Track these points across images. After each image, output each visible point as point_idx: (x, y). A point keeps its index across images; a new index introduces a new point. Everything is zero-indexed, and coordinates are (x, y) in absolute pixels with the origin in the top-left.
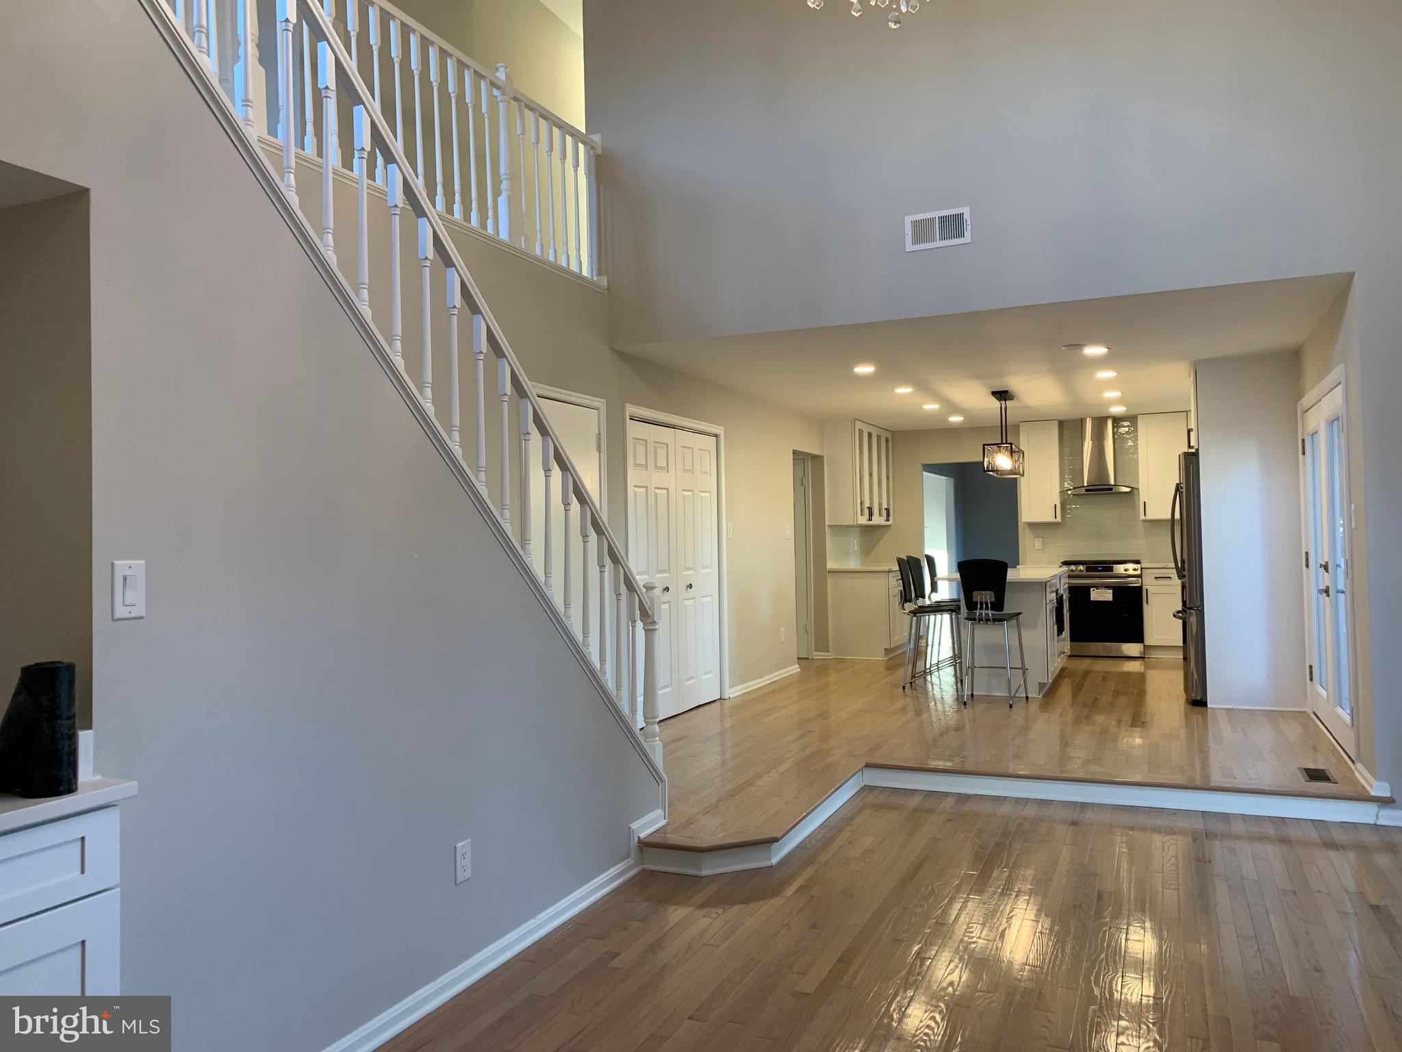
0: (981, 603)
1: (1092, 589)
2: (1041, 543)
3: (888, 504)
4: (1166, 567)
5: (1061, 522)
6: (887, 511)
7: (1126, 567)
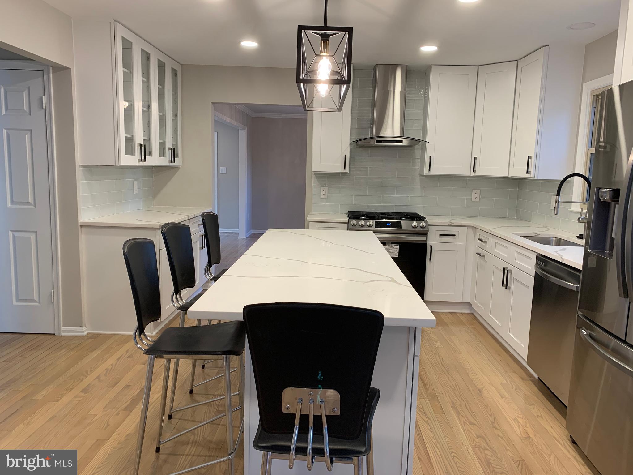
2: (327, 194)
3: (174, 143)
4: (452, 224)
5: (348, 173)
6: (173, 151)
7: (415, 223)
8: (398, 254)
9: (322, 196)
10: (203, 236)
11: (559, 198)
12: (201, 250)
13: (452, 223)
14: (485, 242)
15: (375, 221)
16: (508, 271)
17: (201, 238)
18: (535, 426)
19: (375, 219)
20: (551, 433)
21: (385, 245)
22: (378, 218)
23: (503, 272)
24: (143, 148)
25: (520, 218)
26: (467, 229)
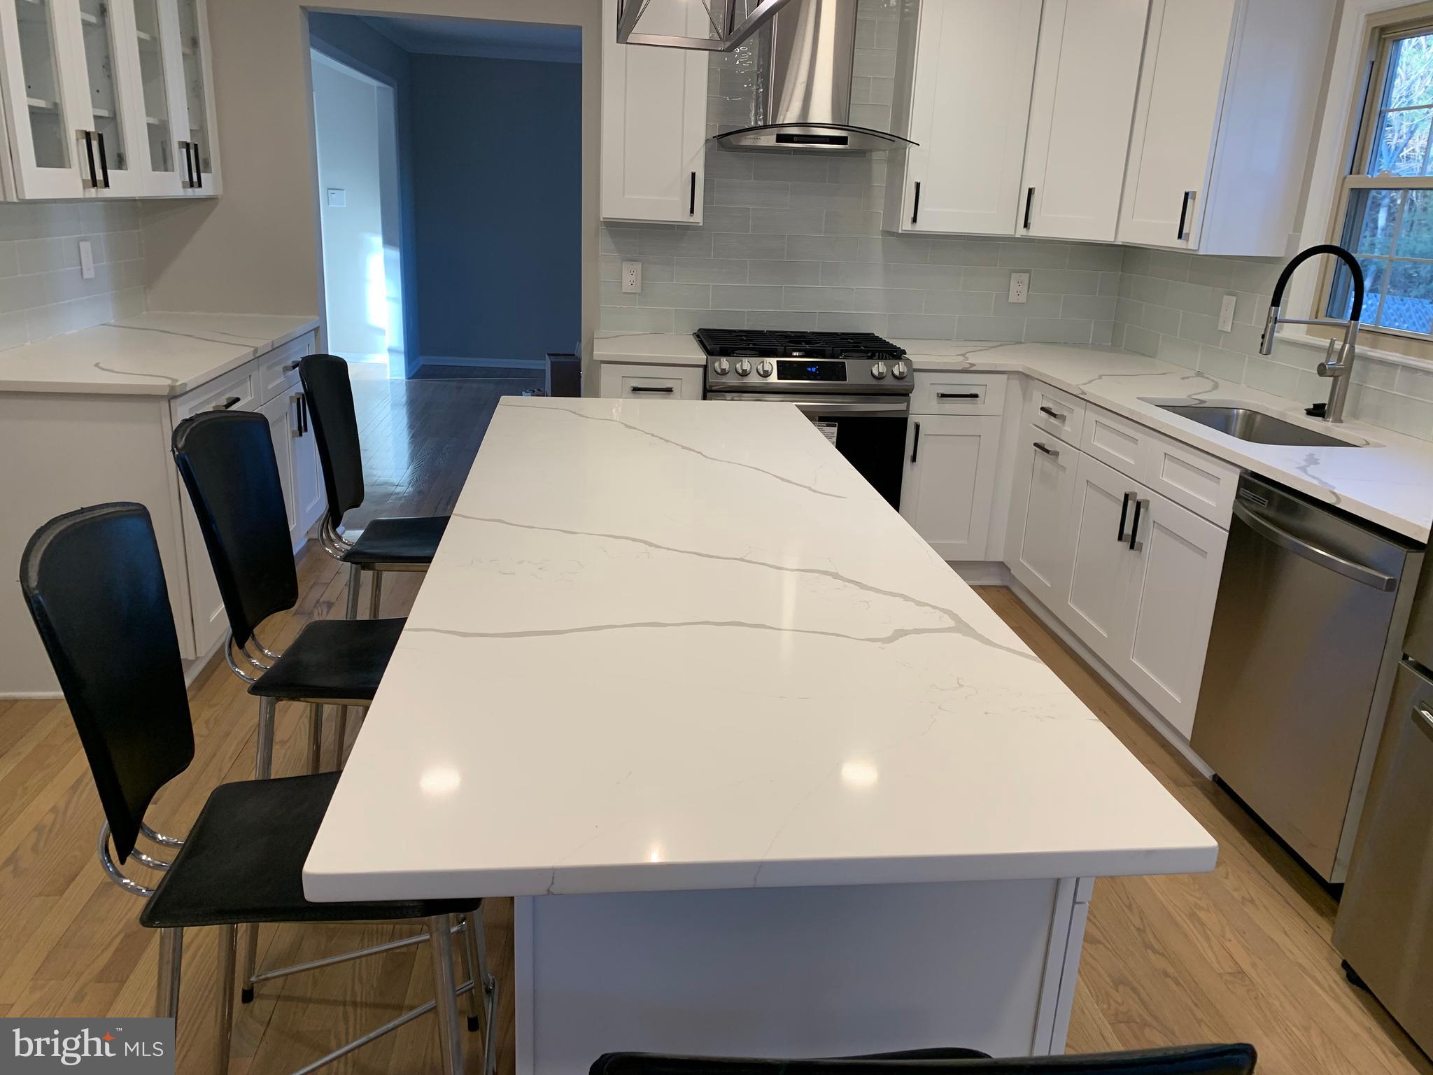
2: (640, 277)
3: (195, 128)
4: (970, 367)
5: (701, 224)
6: (192, 152)
7: (879, 367)
9: (626, 287)
10: (298, 400)
11: (1276, 312)
12: (298, 439)
13: (972, 365)
14: (1062, 418)
15: (777, 361)
16: (1138, 505)
17: (295, 405)
18: (1244, 933)
19: (777, 357)
20: (1288, 954)
22: (785, 352)
23: (1122, 505)
24: (95, 144)
25: (1123, 347)
26: (1008, 379)
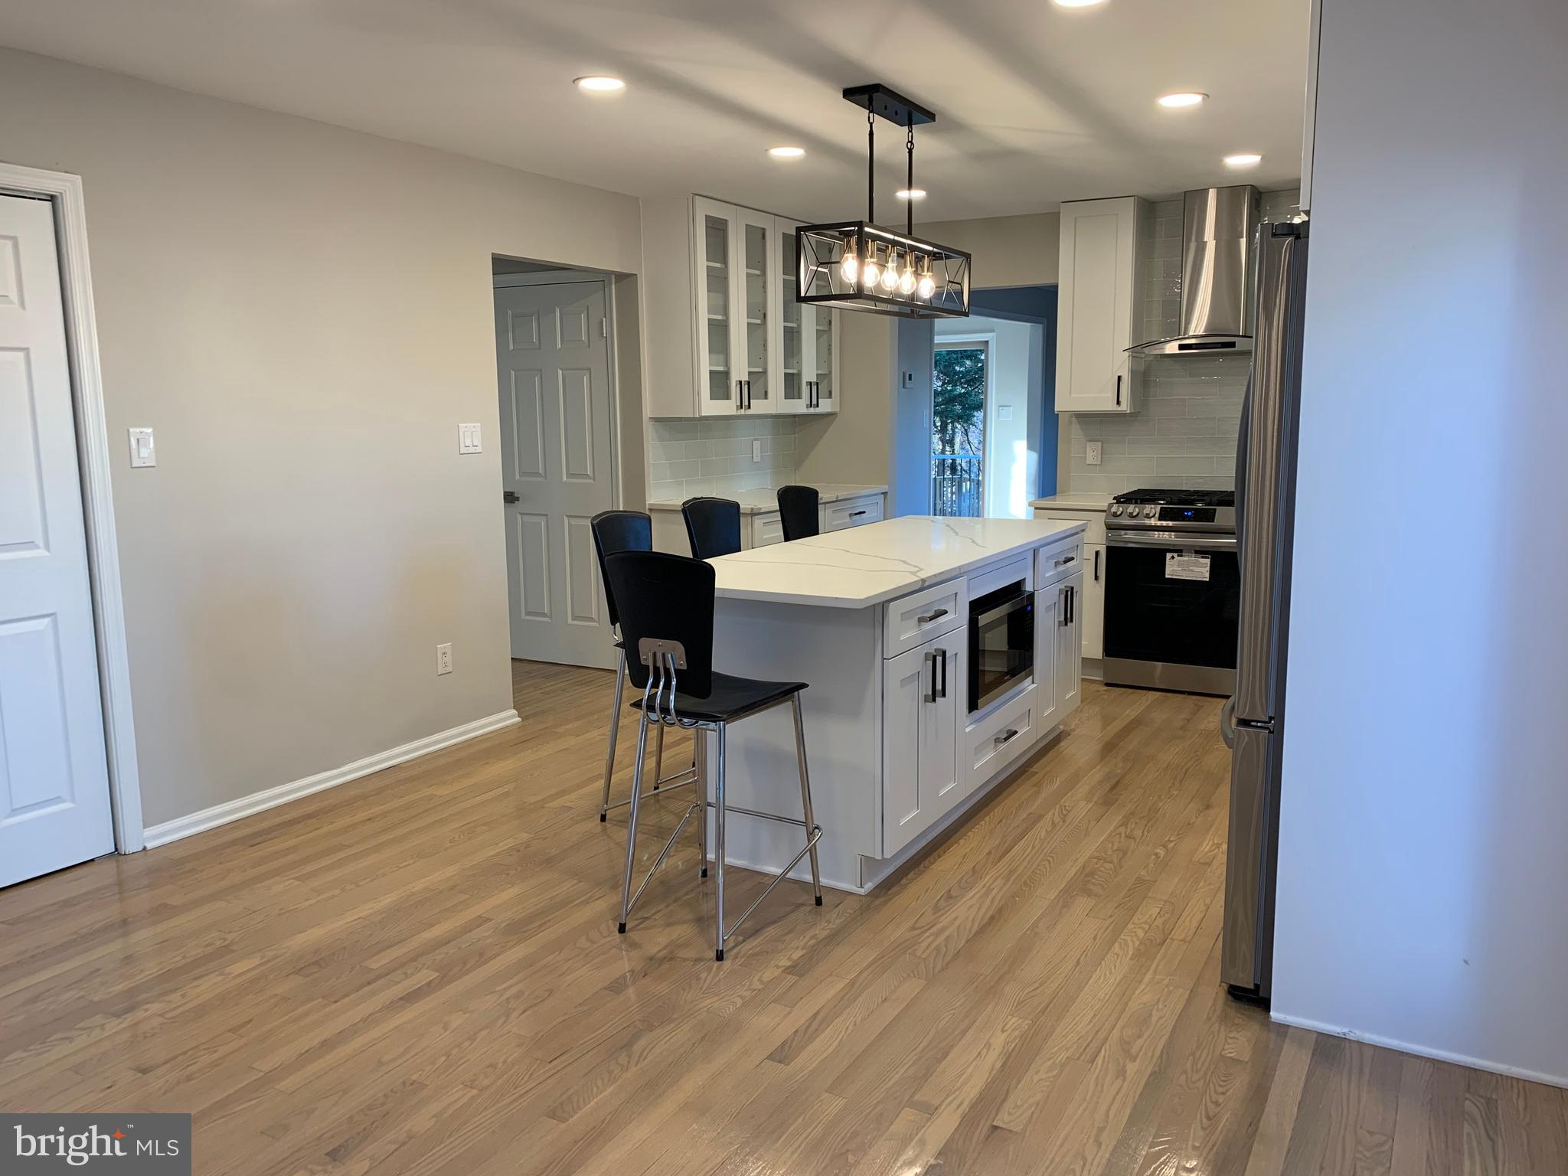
0: (656, 670)
1: (1169, 555)
2: (1100, 454)
5: (1128, 412)
8: (1208, 575)
9: (1089, 460)
15: (1161, 507)
21: (1181, 556)
